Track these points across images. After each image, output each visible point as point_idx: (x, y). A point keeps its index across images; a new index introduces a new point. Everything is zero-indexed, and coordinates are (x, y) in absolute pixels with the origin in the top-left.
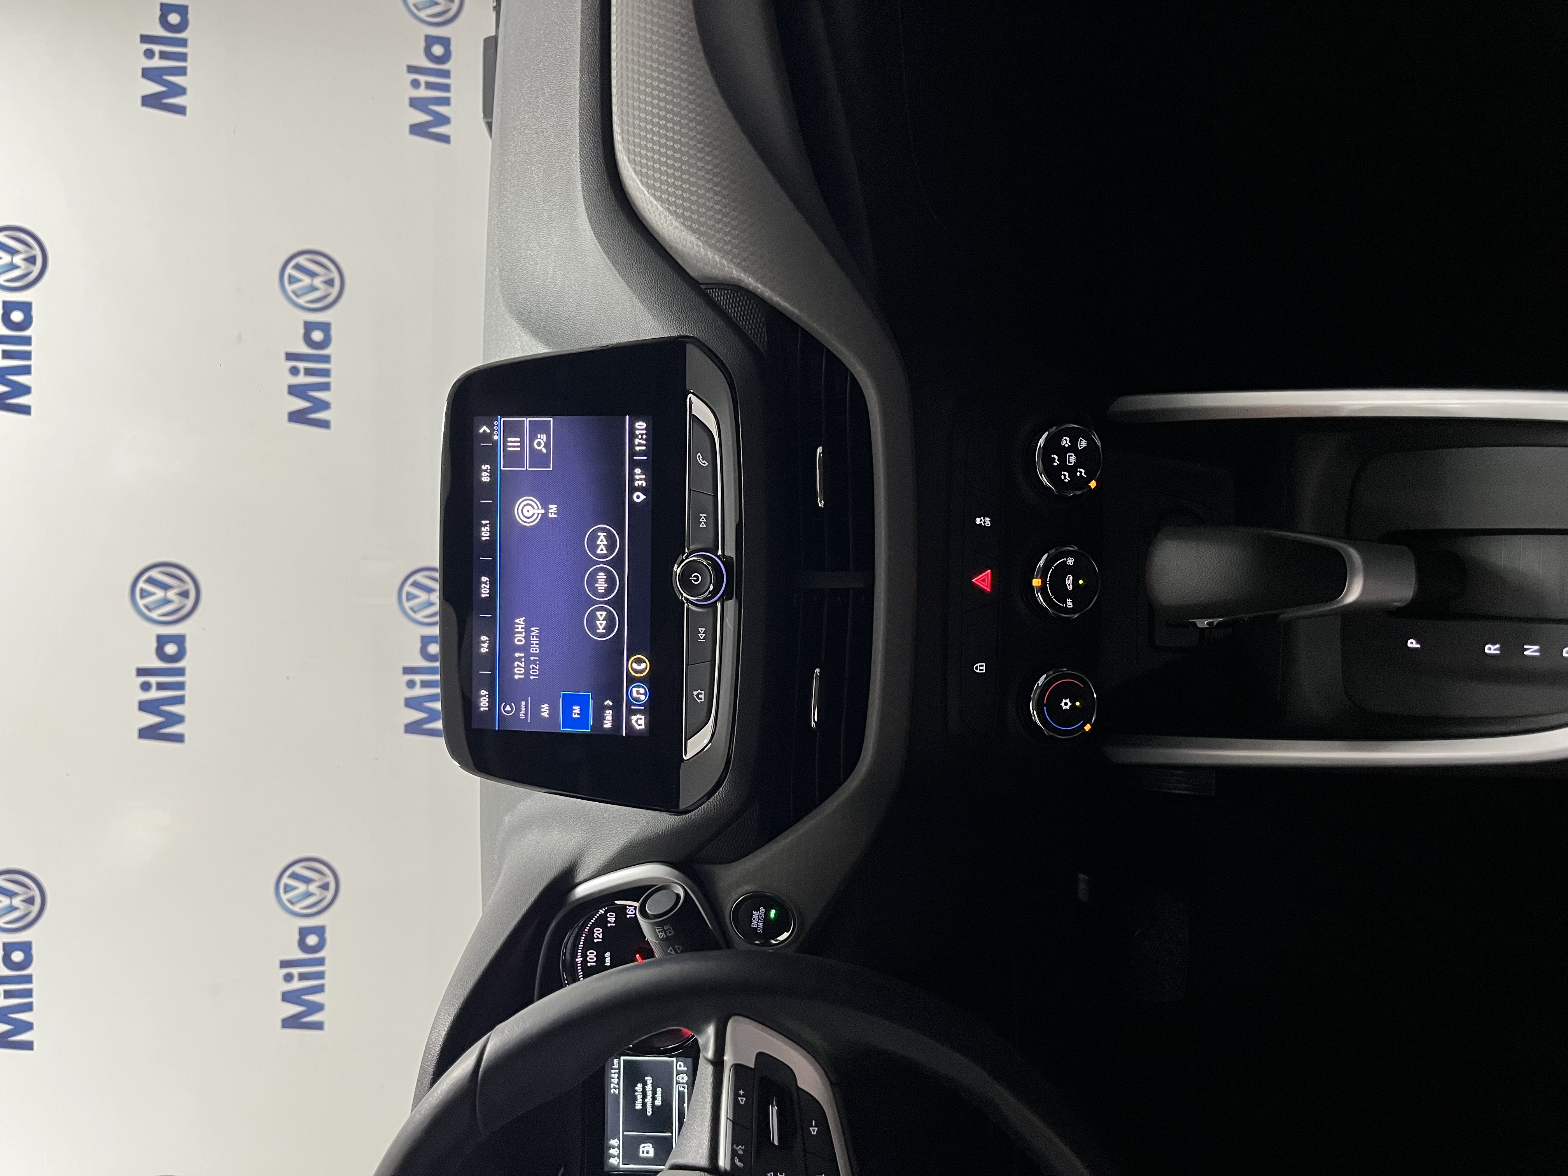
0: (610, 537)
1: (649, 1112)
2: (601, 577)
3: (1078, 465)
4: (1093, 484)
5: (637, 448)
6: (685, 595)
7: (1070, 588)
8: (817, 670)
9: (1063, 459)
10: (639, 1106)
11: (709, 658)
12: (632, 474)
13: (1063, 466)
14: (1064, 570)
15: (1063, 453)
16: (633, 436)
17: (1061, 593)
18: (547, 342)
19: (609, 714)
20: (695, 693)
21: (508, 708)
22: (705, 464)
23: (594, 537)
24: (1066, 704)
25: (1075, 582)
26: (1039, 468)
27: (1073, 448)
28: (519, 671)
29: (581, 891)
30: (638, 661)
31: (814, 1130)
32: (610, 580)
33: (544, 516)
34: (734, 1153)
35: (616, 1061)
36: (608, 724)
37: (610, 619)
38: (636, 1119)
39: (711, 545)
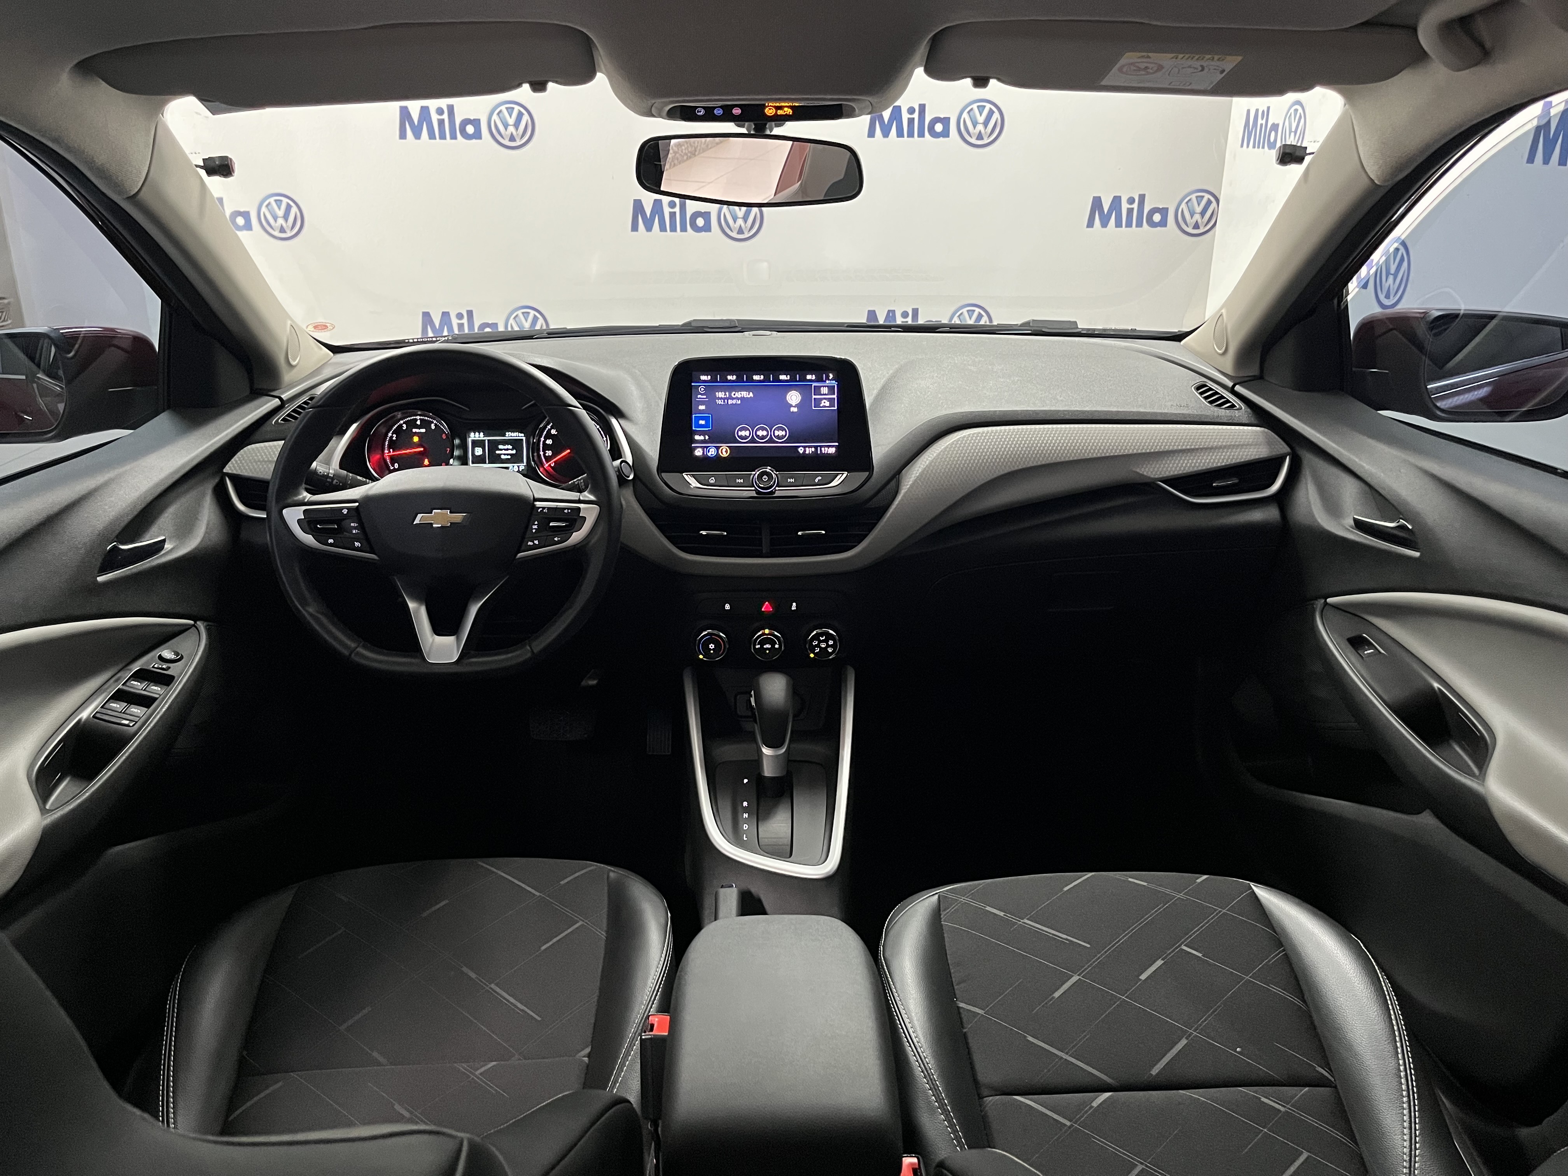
0: (783, 437)
1: (498, 452)
2: (765, 433)
3: (821, 648)
4: (812, 655)
5: (823, 449)
6: (758, 473)
7: (765, 647)
8: (725, 533)
9: (823, 641)
10: (501, 447)
11: (730, 485)
12: (811, 447)
13: (820, 641)
14: (773, 643)
15: (826, 641)
16: (829, 447)
17: (762, 643)
18: (872, 405)
19: (702, 438)
20: (713, 478)
21: (702, 389)
22: (816, 481)
23: (783, 429)
24: (712, 646)
25: (767, 649)
26: (819, 631)
27: (828, 646)
28: (720, 394)
29: (614, 421)
30: (726, 452)
31: (556, 539)
32: (763, 437)
33: (791, 406)
34: (544, 508)
35: (523, 435)
36: (697, 437)
37: (746, 437)
38: (494, 445)
39: (780, 484)
